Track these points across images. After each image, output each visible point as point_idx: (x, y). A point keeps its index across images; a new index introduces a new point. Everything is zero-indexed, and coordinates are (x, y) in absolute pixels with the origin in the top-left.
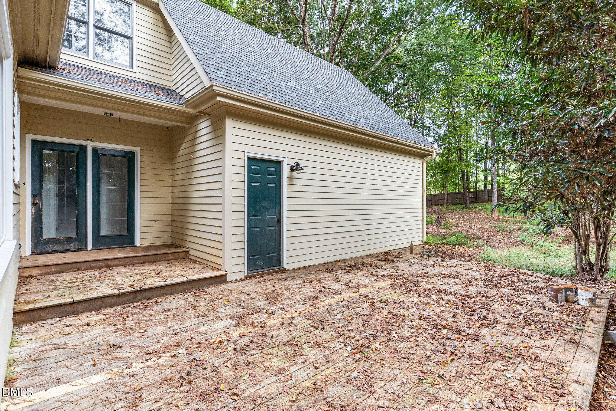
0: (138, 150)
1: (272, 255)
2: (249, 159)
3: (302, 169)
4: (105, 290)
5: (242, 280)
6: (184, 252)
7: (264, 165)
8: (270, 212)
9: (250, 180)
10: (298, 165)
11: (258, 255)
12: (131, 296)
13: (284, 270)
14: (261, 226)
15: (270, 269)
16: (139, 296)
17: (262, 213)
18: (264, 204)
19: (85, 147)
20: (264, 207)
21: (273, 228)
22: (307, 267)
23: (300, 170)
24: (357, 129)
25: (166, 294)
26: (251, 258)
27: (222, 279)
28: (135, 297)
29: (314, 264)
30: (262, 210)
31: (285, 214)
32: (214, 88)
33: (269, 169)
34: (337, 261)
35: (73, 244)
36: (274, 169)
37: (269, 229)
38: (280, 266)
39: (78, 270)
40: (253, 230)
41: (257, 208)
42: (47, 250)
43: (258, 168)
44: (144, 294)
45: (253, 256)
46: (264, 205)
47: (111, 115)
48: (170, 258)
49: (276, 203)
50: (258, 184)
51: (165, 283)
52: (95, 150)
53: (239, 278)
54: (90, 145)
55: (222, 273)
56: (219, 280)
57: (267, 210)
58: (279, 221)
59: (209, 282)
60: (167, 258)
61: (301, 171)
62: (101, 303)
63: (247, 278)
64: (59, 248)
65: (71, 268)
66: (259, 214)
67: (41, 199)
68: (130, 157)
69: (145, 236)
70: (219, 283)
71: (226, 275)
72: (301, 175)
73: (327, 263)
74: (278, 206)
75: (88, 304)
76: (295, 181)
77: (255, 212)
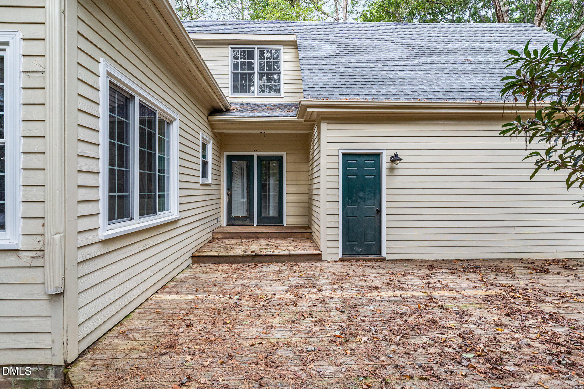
0: (284, 154)
1: (370, 243)
2: (344, 155)
3: (401, 160)
4: (239, 252)
5: (336, 261)
6: (308, 233)
7: (361, 159)
8: (368, 202)
9: (345, 174)
10: (396, 155)
11: (355, 242)
12: (250, 259)
13: (384, 259)
14: (358, 215)
15: (367, 256)
16: (256, 259)
17: (359, 203)
18: (361, 194)
19: (253, 156)
20: (361, 198)
21: (373, 218)
22: (413, 260)
23: (398, 160)
24: (482, 105)
25: (273, 261)
26: (347, 243)
27: (318, 258)
28: (253, 260)
29: (424, 259)
30: (359, 200)
31: (384, 205)
32: (302, 103)
33: (366, 162)
34: (460, 260)
35: (247, 221)
36: (373, 162)
37: (367, 218)
38: (380, 255)
39: (241, 238)
40: (349, 218)
41: (354, 198)
42: (234, 223)
43: (355, 162)
44: (258, 259)
45: (349, 242)
46: (361, 196)
47: (264, 132)
48: (298, 237)
49: (375, 195)
50: (355, 177)
51: (273, 253)
52: (259, 157)
53: (333, 259)
54: (256, 154)
55: (318, 252)
56: (315, 257)
57: (365, 201)
58: (379, 212)
59: (306, 258)
60: (296, 236)
61: (401, 161)
62: (233, 259)
63: (341, 260)
64: (240, 222)
65: (237, 236)
66: (356, 204)
67: (231, 192)
68: (280, 159)
69: (290, 218)
70: (315, 260)
71: (321, 255)
72: (400, 165)
73: (443, 260)
74: (377, 196)
75: (226, 258)
76: (396, 172)
77: (351, 203)
